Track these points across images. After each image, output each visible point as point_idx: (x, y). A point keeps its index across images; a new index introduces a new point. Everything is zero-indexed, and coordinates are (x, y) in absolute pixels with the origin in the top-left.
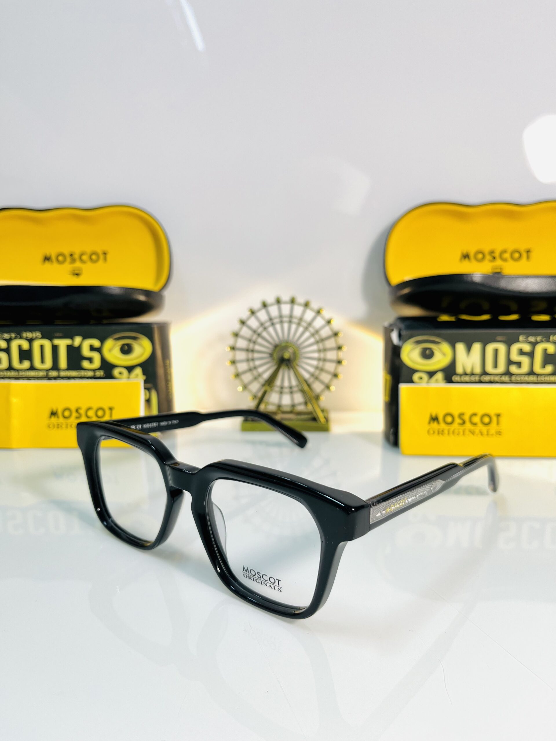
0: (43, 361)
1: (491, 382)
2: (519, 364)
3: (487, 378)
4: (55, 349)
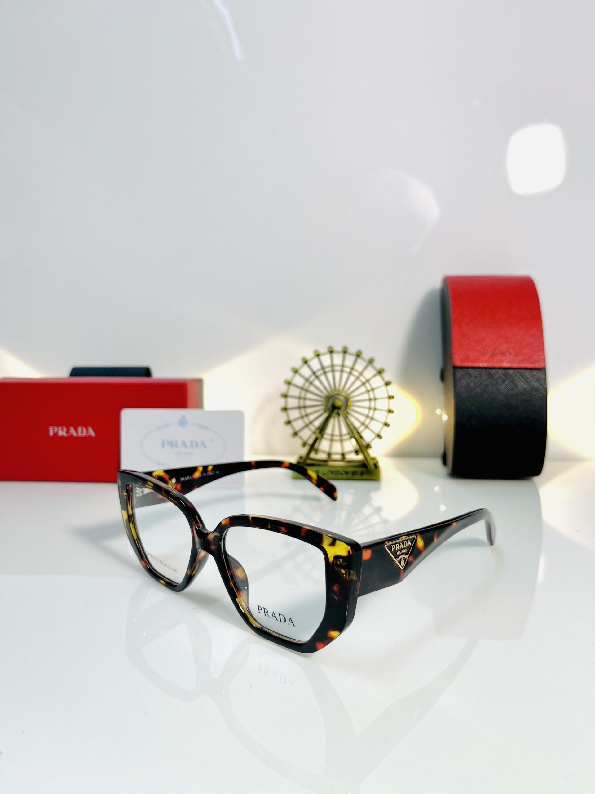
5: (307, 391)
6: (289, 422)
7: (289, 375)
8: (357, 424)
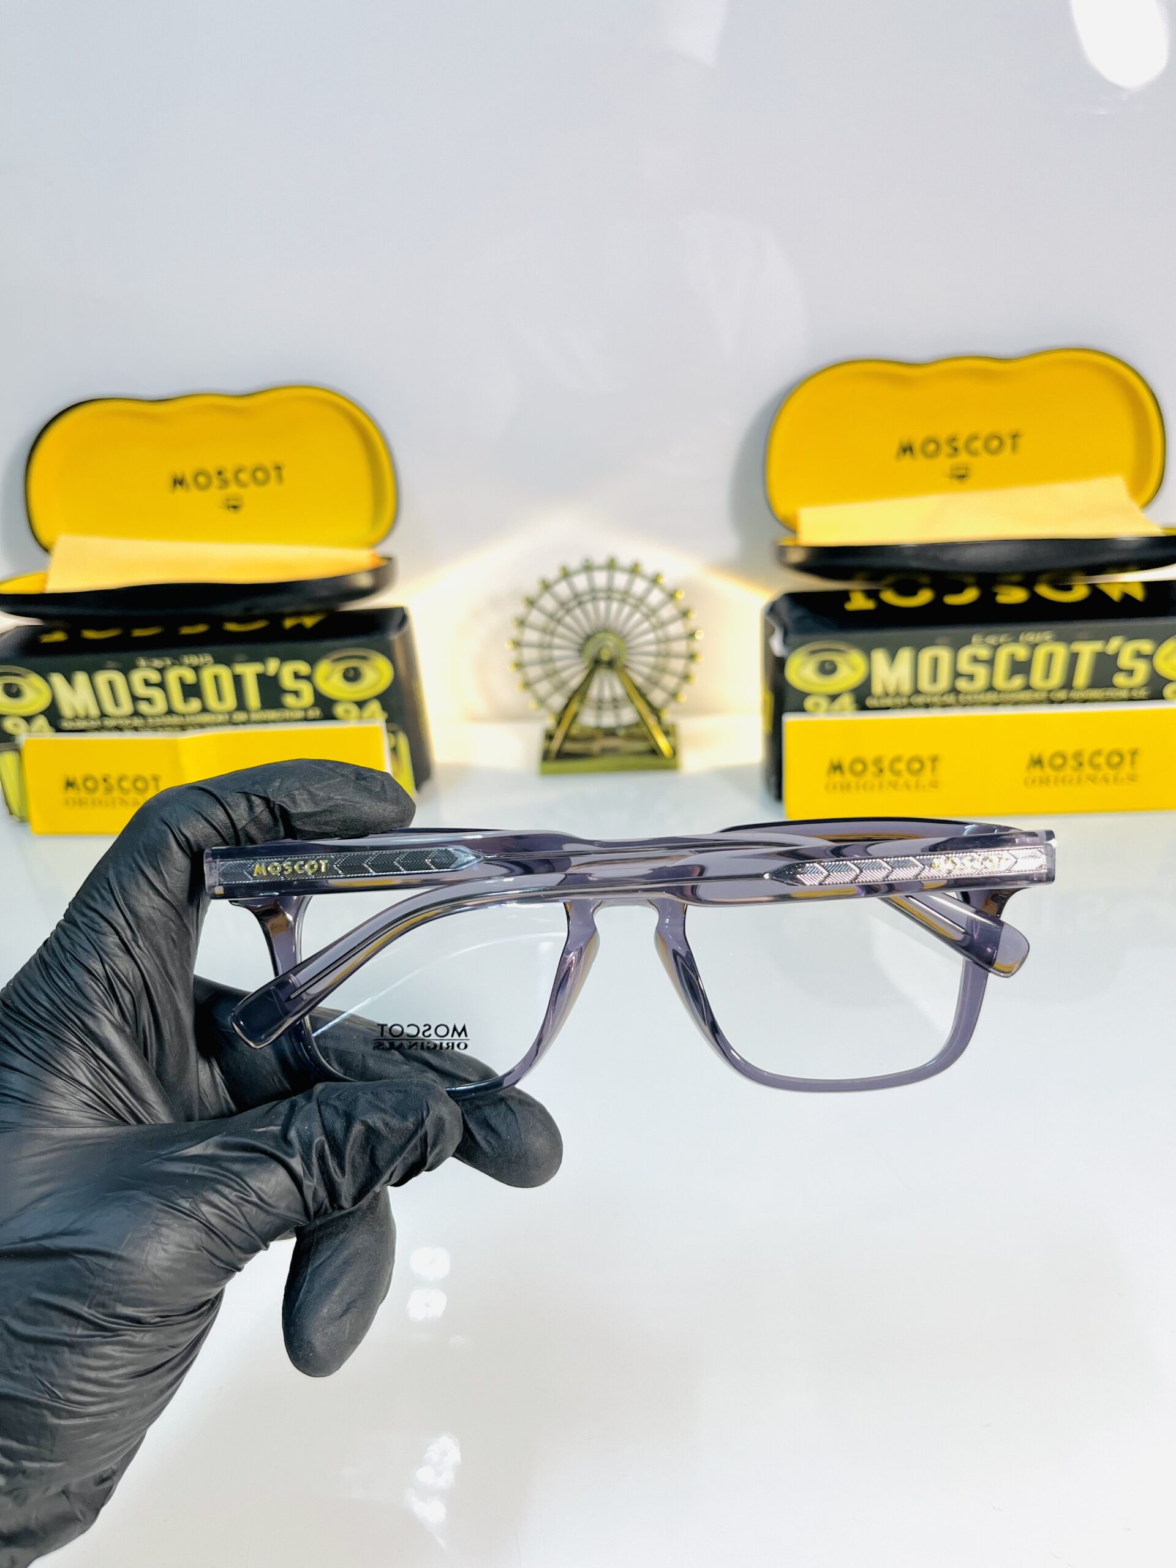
0: (220, 697)
1: (927, 706)
2: (971, 677)
3: (920, 700)
4: (238, 680)
5: (553, 633)
6: (527, 685)
7: (520, 609)
8: (639, 680)
